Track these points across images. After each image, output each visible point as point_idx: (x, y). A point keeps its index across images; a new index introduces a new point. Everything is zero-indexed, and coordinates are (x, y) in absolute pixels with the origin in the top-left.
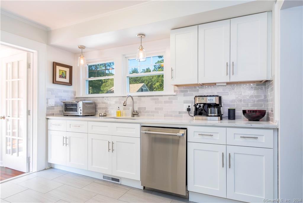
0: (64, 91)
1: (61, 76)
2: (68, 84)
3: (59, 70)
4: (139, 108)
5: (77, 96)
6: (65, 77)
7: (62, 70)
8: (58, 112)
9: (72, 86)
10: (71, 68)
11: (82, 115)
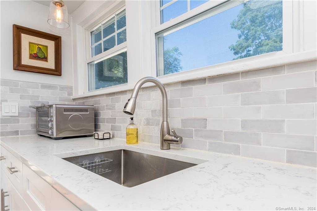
0: (44, 86)
1: (34, 57)
2: (52, 72)
3: (30, 43)
4: (184, 122)
5: (75, 96)
6: (45, 59)
7: (38, 45)
8: (30, 128)
9: (60, 75)
10: (59, 41)
11: (55, 136)
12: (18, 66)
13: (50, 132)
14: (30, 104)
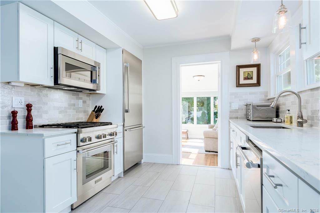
0: (251, 94)
1: (246, 78)
2: (255, 85)
3: (244, 72)
5: (269, 97)
6: (252, 78)
7: (248, 72)
8: (243, 116)
9: (260, 86)
10: (259, 67)
11: (251, 119)
12: (239, 85)
13: (250, 117)
14: (243, 104)
